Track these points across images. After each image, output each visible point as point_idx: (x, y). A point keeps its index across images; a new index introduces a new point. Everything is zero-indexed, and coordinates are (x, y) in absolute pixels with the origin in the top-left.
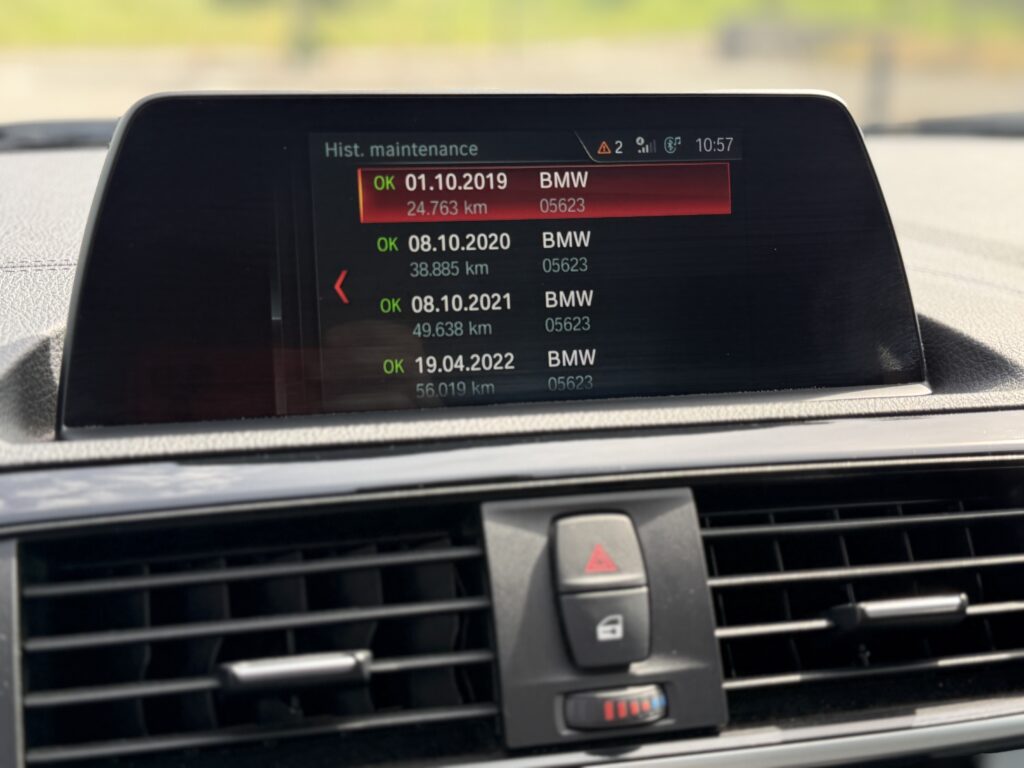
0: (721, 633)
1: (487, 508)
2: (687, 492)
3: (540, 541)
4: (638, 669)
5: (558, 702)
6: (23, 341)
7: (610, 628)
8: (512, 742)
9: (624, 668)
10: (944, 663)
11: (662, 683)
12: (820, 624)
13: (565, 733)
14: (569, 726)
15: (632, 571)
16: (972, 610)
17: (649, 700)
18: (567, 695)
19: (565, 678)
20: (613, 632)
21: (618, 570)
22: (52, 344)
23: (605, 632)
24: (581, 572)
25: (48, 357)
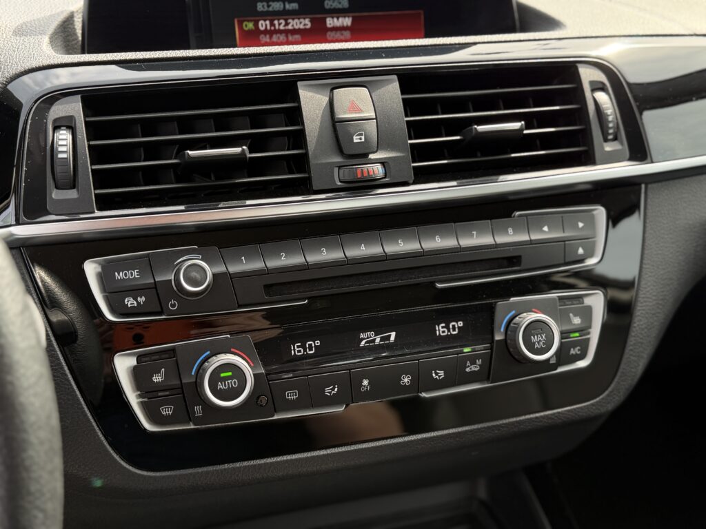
0: (410, 142)
1: (300, 84)
2: (395, 77)
3: (325, 100)
4: (372, 156)
5: (336, 170)
6: (62, 12)
7: (359, 137)
8: (315, 187)
9: (365, 155)
10: (513, 155)
11: (383, 163)
12: (458, 138)
13: (340, 184)
14: (341, 182)
15: (368, 112)
16: (526, 132)
17: (378, 170)
18: (340, 167)
19: (338, 159)
20: (361, 139)
21: (361, 111)
22: (75, 15)
23: (356, 139)
24: (345, 113)
25: (74, 21)
